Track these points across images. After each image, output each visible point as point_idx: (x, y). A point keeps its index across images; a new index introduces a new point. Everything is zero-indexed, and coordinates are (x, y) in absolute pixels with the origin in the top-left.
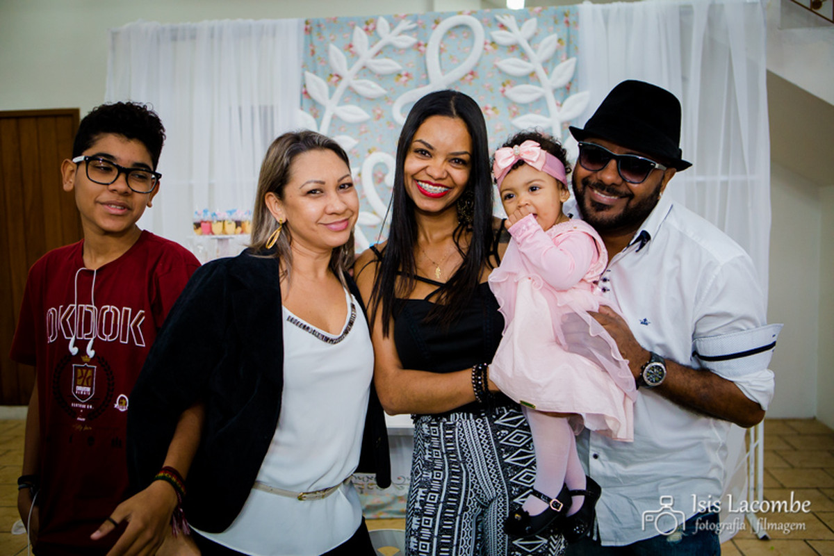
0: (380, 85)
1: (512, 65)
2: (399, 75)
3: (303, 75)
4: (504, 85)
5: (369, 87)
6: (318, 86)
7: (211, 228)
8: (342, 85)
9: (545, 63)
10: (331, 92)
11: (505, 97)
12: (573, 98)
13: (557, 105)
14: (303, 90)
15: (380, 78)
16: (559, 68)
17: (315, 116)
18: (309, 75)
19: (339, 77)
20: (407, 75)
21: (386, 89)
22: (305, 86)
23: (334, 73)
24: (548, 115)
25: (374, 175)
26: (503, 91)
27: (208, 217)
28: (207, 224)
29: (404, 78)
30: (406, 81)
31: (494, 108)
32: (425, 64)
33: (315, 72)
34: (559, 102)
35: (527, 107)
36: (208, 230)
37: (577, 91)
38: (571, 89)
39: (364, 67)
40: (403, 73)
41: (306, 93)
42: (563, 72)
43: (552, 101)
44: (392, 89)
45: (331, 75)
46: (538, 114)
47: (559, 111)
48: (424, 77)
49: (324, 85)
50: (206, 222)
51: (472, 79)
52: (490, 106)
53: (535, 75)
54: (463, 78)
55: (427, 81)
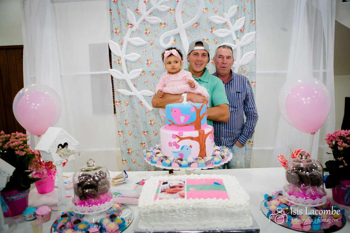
1: (216, 19)
2: (161, 24)
4: (212, 29)
8: (134, 28)
9: (231, 19)
12: (247, 35)
15: (152, 25)
16: (238, 21)
19: (132, 25)
20: (165, 24)
23: (129, 23)
26: (212, 32)
30: (165, 27)
31: (207, 40)
34: (238, 37)
39: (144, 20)
42: (240, 23)
44: (157, 31)
51: (197, 26)
52: (205, 38)
53: (227, 24)
54: (193, 25)
55: (176, 27)
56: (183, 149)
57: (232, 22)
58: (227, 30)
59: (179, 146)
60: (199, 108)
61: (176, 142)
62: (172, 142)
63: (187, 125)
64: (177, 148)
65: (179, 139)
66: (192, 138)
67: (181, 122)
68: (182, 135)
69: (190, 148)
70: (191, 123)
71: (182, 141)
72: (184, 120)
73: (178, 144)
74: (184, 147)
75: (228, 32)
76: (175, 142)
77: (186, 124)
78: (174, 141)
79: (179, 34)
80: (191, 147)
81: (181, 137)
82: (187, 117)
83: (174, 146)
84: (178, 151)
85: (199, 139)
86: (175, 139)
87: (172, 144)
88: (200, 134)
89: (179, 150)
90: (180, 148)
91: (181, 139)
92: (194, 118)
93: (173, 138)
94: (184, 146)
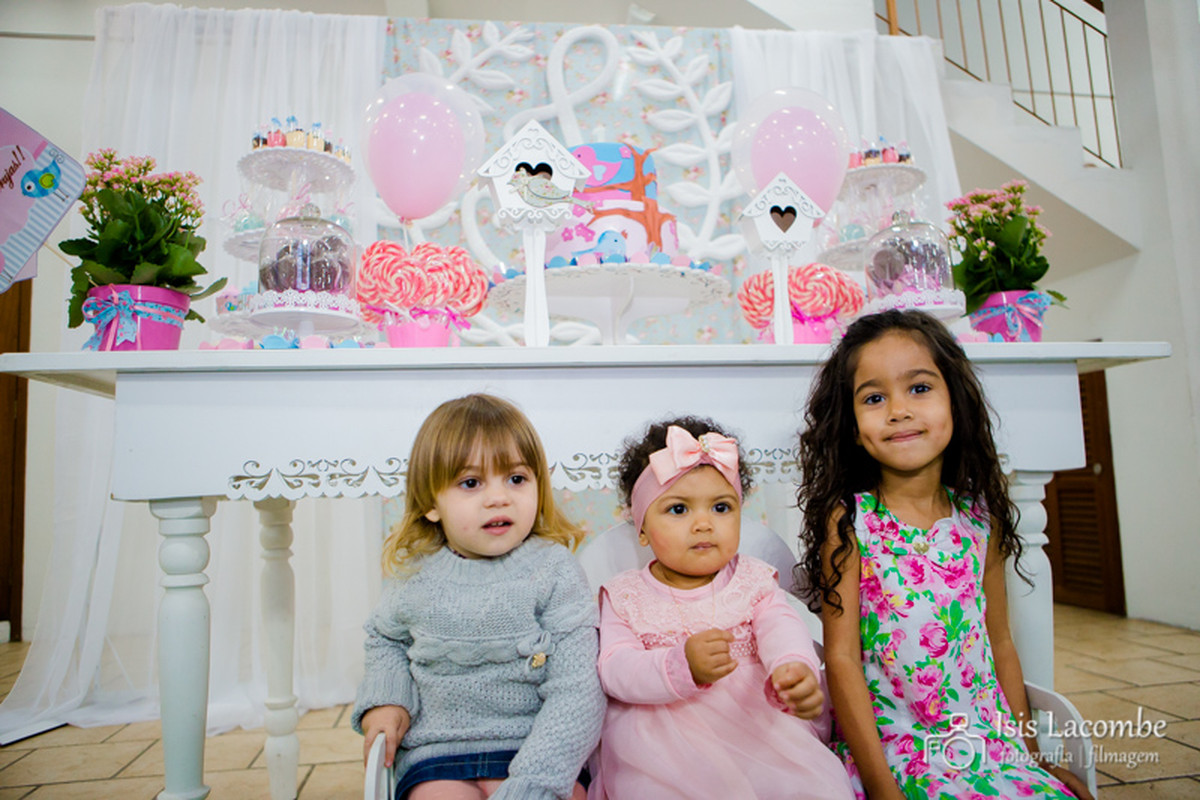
1: (654, 86)
2: (511, 92)
4: (645, 110)
9: (695, 86)
11: (648, 123)
12: (730, 127)
13: (713, 133)
16: (713, 91)
20: (521, 93)
21: (494, 107)
24: (702, 144)
25: (478, 213)
26: (645, 117)
30: (520, 100)
31: (634, 136)
32: (546, 80)
34: (715, 131)
35: (675, 136)
38: (729, 117)
39: (466, 79)
40: (517, 90)
42: (716, 98)
43: (706, 130)
44: (501, 108)
46: (691, 143)
47: (715, 140)
48: (544, 96)
51: (604, 102)
52: (628, 133)
53: (683, 100)
54: (593, 99)
55: (548, 100)
56: (604, 242)
57: (697, 94)
58: (686, 113)
59: (593, 233)
60: (641, 154)
61: (585, 224)
62: (573, 227)
63: (612, 188)
64: (589, 239)
65: (593, 216)
66: (627, 213)
67: (596, 181)
68: (601, 205)
69: (622, 238)
70: (622, 184)
71: (601, 221)
72: (604, 175)
73: (591, 227)
74: (607, 234)
75: (688, 117)
76: (581, 225)
77: (608, 184)
78: (578, 224)
79: (556, 120)
80: (624, 234)
81: (599, 209)
82: (612, 169)
83: (578, 235)
84: (591, 247)
85: (645, 218)
86: (583, 217)
87: (574, 234)
88: (647, 206)
89: (593, 243)
90: (596, 238)
91: (598, 214)
92: (628, 175)
93: (575, 218)
94: (607, 232)
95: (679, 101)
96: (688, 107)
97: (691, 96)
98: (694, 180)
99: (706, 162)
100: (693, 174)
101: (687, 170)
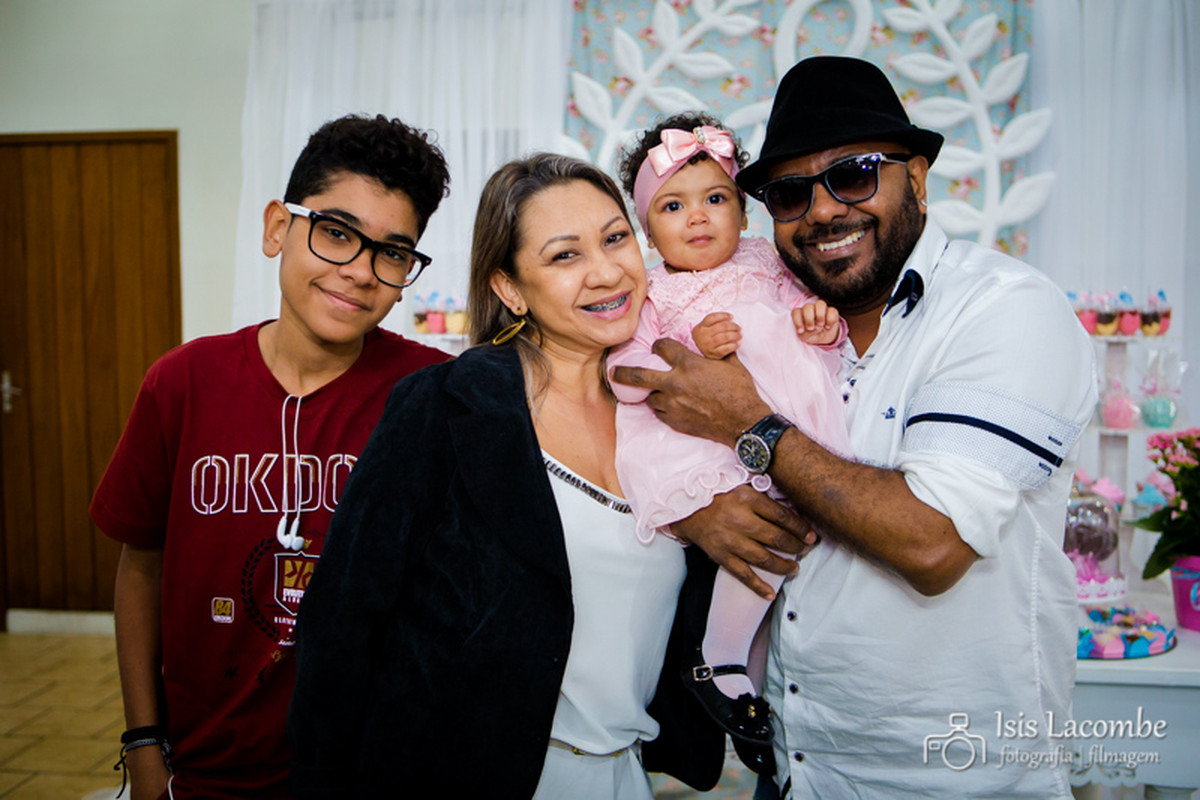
0: (697, 96)
2: (729, 80)
3: (570, 81)
5: (675, 97)
6: (594, 97)
7: (443, 322)
8: (635, 95)
10: (616, 107)
12: (1021, 120)
13: (994, 131)
14: (570, 103)
15: (697, 84)
17: (588, 145)
18: (580, 79)
19: (629, 83)
20: (741, 80)
21: (706, 103)
22: (571, 95)
23: (620, 75)
24: (977, 146)
27: (438, 305)
28: (438, 317)
29: (736, 86)
30: (741, 90)
32: (773, 62)
33: (589, 74)
34: (997, 127)
36: (439, 326)
37: (1028, 109)
38: (1021, 104)
40: (735, 77)
41: (573, 108)
42: (1006, 77)
43: (985, 125)
44: (716, 103)
45: (616, 80)
46: (963, 146)
47: (997, 141)
48: (770, 84)
49: (604, 96)
50: (436, 313)
53: (957, 81)
57: (976, 75)
58: (959, 103)
75: (961, 109)
95: (951, 85)
96: (962, 94)
97: (968, 79)
98: (965, 198)
99: (981, 172)
100: (963, 188)
101: (956, 183)
